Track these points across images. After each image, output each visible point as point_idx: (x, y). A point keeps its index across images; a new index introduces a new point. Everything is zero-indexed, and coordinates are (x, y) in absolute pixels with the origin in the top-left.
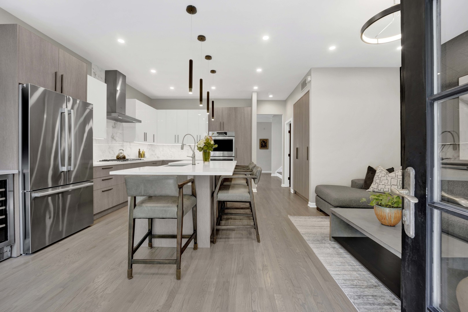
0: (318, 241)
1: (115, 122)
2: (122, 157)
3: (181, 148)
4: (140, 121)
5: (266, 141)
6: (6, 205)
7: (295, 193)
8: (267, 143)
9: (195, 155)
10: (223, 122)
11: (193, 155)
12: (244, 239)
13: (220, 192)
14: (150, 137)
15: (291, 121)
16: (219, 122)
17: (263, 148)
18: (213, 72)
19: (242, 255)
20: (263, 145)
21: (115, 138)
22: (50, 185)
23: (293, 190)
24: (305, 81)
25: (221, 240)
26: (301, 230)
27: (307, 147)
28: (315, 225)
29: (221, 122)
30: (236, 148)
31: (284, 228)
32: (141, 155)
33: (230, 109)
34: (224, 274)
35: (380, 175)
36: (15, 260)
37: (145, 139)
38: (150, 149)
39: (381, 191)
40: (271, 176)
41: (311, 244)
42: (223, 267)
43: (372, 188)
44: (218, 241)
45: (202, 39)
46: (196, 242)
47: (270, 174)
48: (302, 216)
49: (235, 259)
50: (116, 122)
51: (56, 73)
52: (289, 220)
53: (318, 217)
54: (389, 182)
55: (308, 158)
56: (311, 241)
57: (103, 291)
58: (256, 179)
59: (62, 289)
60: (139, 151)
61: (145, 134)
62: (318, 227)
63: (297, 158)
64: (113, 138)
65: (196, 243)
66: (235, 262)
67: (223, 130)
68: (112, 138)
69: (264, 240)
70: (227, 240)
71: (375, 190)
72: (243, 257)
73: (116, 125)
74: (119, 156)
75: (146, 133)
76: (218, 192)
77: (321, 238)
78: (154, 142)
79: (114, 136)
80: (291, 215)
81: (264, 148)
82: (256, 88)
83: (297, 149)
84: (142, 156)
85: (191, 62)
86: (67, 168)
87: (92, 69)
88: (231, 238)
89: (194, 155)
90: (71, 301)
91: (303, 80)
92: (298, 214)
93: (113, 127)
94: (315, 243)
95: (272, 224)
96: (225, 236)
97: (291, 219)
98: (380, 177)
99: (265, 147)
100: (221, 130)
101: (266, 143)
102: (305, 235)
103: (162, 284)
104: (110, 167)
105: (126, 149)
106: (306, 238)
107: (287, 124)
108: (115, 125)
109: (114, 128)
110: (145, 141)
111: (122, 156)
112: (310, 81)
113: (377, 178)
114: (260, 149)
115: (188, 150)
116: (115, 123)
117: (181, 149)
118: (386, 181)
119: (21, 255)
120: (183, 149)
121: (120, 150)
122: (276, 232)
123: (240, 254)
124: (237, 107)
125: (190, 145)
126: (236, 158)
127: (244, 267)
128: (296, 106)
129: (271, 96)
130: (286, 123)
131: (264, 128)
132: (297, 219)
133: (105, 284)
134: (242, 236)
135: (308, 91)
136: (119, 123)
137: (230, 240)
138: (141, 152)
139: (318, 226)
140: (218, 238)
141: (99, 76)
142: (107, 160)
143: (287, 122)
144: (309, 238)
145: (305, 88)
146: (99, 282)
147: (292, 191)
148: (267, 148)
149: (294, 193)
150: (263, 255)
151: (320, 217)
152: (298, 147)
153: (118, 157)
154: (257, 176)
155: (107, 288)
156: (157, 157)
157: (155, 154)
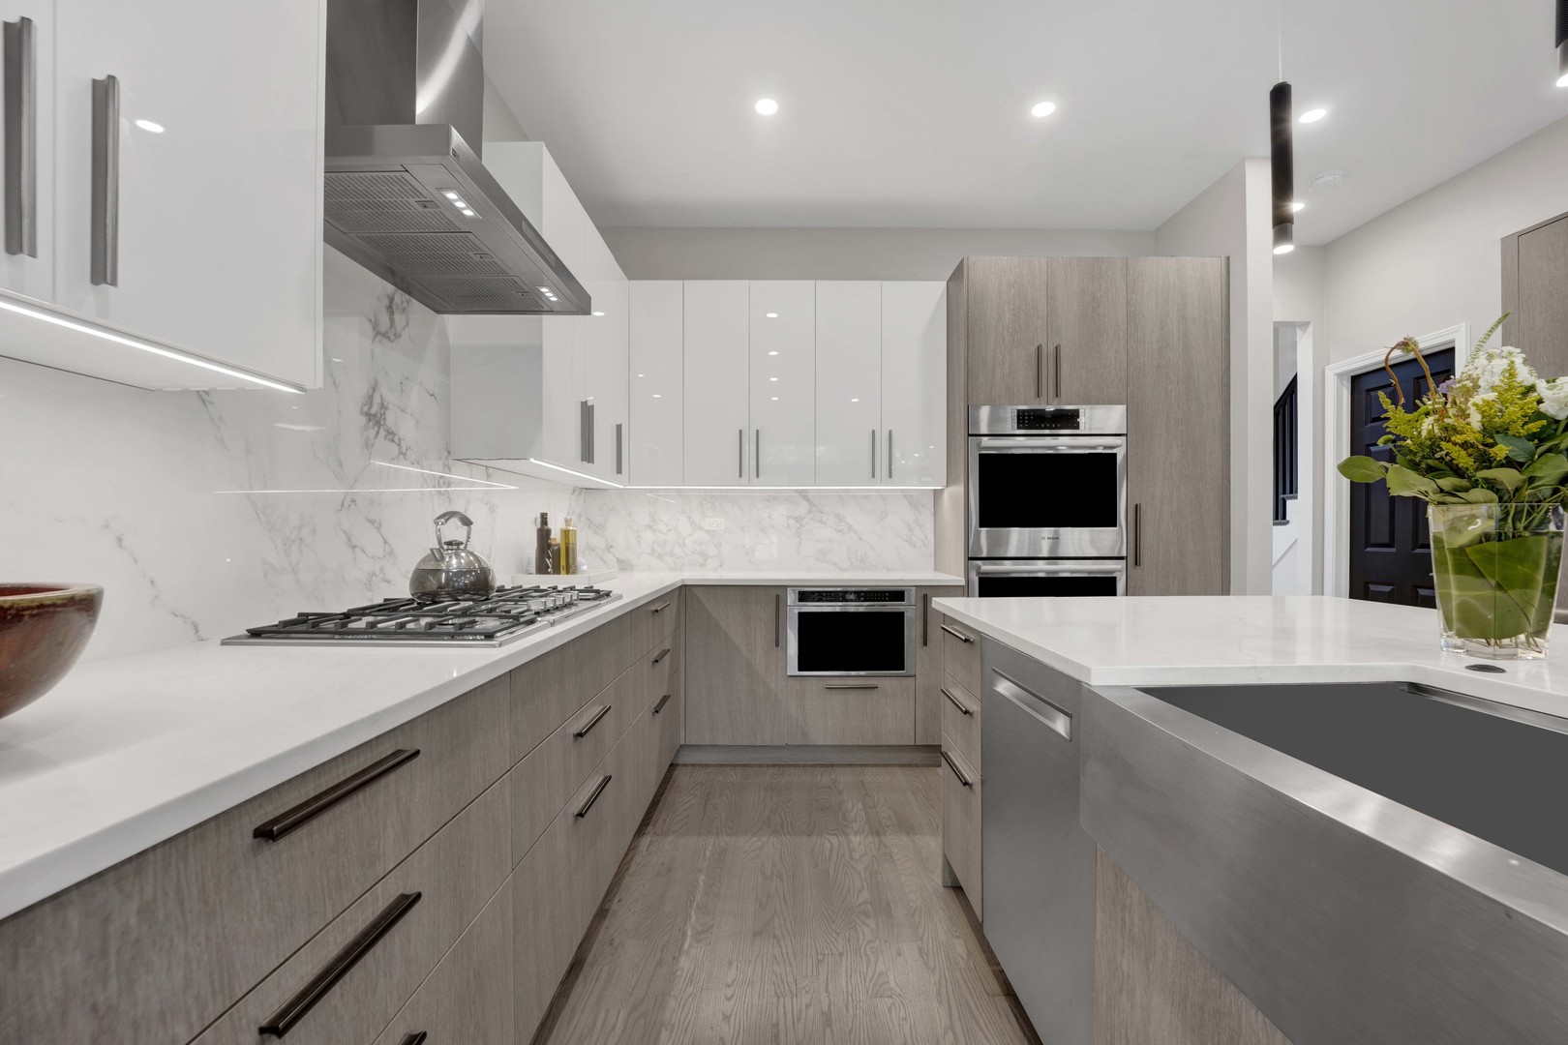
1: (390, 288)
2: (466, 580)
10: (1057, 349)
14: (604, 438)
16: (1033, 349)
21: (390, 419)
29: (1044, 348)
32: (552, 554)
50: (400, 297)
60: (539, 525)
61: (587, 416)
64: (375, 417)
67: (1057, 394)
68: (369, 416)
74: (436, 572)
75: (591, 407)
78: (619, 471)
79: (382, 406)
84: (561, 562)
93: (374, 326)
100: (1041, 397)
107: (1343, 375)
108: (392, 321)
109: (385, 335)
110: (585, 459)
111: (460, 573)
115: (798, 519)
116: (391, 299)
121: (441, 518)
126: (1137, 563)
138: (556, 536)
153: (432, 585)
156: (619, 561)
157: (609, 548)
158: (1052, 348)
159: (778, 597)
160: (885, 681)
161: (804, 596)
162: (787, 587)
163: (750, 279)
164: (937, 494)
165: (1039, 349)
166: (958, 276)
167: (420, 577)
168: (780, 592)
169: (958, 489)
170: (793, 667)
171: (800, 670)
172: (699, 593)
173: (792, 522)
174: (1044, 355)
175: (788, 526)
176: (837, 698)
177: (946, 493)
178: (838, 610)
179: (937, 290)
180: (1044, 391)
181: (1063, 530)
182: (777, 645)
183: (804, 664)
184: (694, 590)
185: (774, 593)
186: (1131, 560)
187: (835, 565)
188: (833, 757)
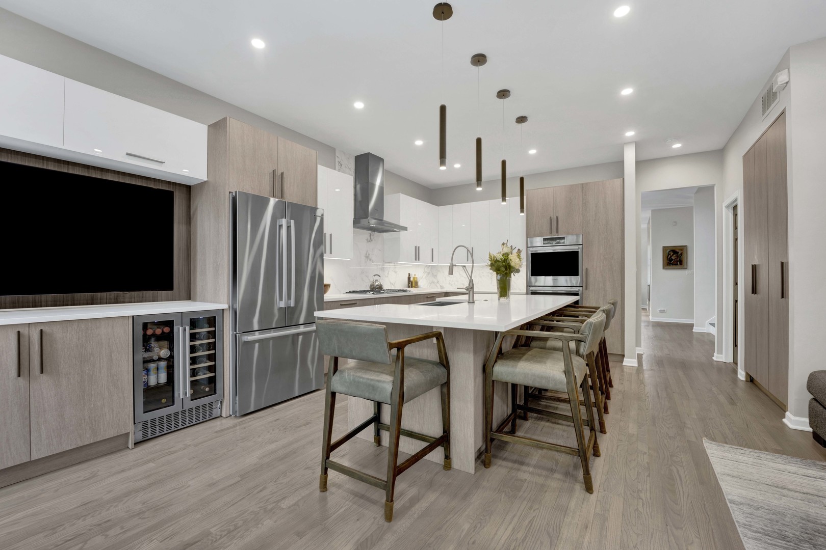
0: (784, 538)
1: (370, 232)
2: (378, 287)
3: (449, 271)
4: (405, 229)
5: (682, 250)
6: (215, 348)
7: (751, 380)
8: (684, 255)
9: (473, 284)
10: (557, 217)
11: (469, 285)
12: (557, 476)
13: (499, 362)
14: (425, 254)
15: (736, 200)
16: (549, 218)
17: (671, 267)
18: (522, 120)
19: (534, 511)
20: (672, 260)
21: (370, 257)
22: (256, 327)
23: (744, 373)
24: (771, 88)
25: (504, 463)
26: (731, 490)
27: (782, 263)
28: (790, 487)
29: (552, 217)
30: (587, 269)
31: (678, 472)
32: (412, 283)
33: (572, 188)
34: (474, 543)
36: (224, 421)
37: (417, 257)
38: (429, 273)
40: (693, 330)
41: (751, 541)
42: (479, 526)
44: (495, 464)
45: (479, 61)
46: (447, 454)
47: (691, 326)
48: (749, 447)
49: (514, 516)
50: (372, 233)
51: (274, 171)
52: (704, 452)
53: (809, 461)
55: (784, 294)
56: (756, 532)
57: (276, 502)
58: (583, 343)
59: (240, 479)
60: (408, 276)
61: (417, 249)
62: (797, 494)
63: (754, 291)
64: (367, 257)
65: (447, 457)
66: (510, 523)
67: (557, 232)
68: (366, 257)
69: (604, 491)
70: (516, 466)
72: (534, 517)
73: (372, 237)
75: (419, 247)
76: (496, 361)
77: (797, 533)
78: (433, 261)
79: (369, 255)
80: (713, 439)
81: (674, 266)
82: (630, 134)
83: (754, 268)
84: (414, 285)
85: (443, 109)
86: (285, 304)
87: (336, 157)
88: (528, 465)
89: (471, 284)
90: (238, 502)
91: (767, 88)
92: (743, 440)
93: (367, 240)
94: (765, 542)
95: (645, 453)
96: (515, 457)
97: (708, 451)
99: (677, 265)
100: (553, 233)
101: (682, 254)
102: (741, 507)
103: (358, 520)
104: (353, 302)
105: (388, 274)
106: (737, 516)
107: (727, 207)
109: (369, 241)
110: (416, 260)
111: (377, 285)
112: (787, 83)
114: (664, 268)
116: (371, 234)
117: (449, 274)
119: (230, 416)
120: (452, 274)
121: (374, 275)
122: (649, 476)
123: (531, 508)
124: (587, 184)
125: (465, 266)
126: (586, 289)
127: (525, 544)
128: (749, 159)
129: (677, 146)
130: (724, 205)
131: (675, 222)
132: (729, 455)
133: (287, 490)
134: (554, 467)
135: (783, 113)
136: (376, 234)
137: (524, 468)
138: (412, 279)
139: (799, 488)
140: (501, 458)
141: (346, 167)
142: (357, 291)
143: (728, 201)
144: (748, 519)
145: (773, 106)
146: (282, 483)
147: (741, 375)
148: (685, 267)
149: (747, 381)
150: (587, 527)
151: (818, 463)
152: (756, 262)
154: (586, 337)
155: (285, 497)
156: (440, 286)
157: (438, 282)
158: (555, 218)
167: (371, 285)
173: (489, 274)
174: (553, 220)
175: (488, 276)
180: (553, 231)
181: (559, 277)
186: (584, 287)
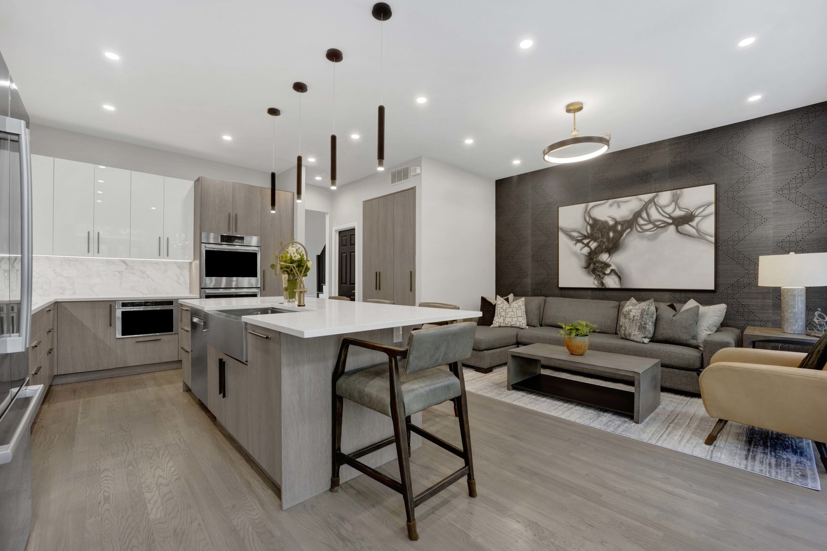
10: (236, 215)
16: (227, 214)
27: (411, 272)
29: (231, 214)
30: (264, 271)
35: (504, 306)
39: (508, 325)
43: (497, 323)
54: (515, 313)
55: (412, 289)
63: (377, 288)
67: (236, 231)
71: (502, 325)
83: (378, 274)
91: (398, 169)
98: (504, 308)
100: (231, 231)
112: (419, 174)
113: (502, 310)
115: (121, 272)
118: (512, 313)
124: (263, 188)
126: (264, 289)
128: (372, 205)
129: (319, 179)
130: (335, 229)
135: (413, 188)
143: (342, 227)
145: (403, 181)
152: (380, 270)
158: (234, 215)
159: (111, 305)
160: (165, 337)
161: (124, 305)
162: (115, 301)
163: (95, 164)
164: (191, 263)
165: (229, 214)
166: (198, 181)
168: (112, 303)
169: (197, 262)
170: (119, 335)
171: (122, 335)
172: (66, 305)
173: (117, 273)
174: (231, 217)
175: (115, 275)
176: (141, 346)
177: (193, 264)
178: (142, 309)
179: (190, 184)
180: (231, 229)
181: (239, 278)
182: (111, 326)
183: (124, 333)
184: (63, 304)
185: (110, 305)
186: (262, 288)
187: (141, 292)
188: (139, 370)
